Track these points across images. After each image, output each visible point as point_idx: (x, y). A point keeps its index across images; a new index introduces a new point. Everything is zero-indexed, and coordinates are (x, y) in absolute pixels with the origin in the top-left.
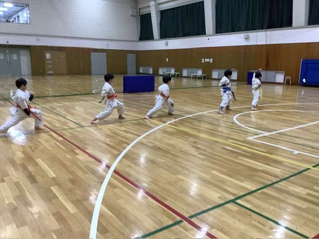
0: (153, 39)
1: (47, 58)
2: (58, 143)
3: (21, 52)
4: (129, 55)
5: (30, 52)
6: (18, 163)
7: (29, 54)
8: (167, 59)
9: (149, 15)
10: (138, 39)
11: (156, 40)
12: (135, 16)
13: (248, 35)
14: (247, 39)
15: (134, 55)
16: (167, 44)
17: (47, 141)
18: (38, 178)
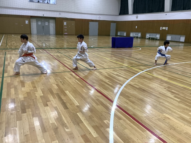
0: (128, 14)
1: (65, 25)
3: (50, 21)
4: (112, 24)
5: (55, 21)
6: (55, 93)
7: (55, 22)
8: (136, 27)
10: (118, 14)
11: (130, 15)
15: (115, 24)
16: (137, 17)
17: (70, 78)
18: (68, 105)
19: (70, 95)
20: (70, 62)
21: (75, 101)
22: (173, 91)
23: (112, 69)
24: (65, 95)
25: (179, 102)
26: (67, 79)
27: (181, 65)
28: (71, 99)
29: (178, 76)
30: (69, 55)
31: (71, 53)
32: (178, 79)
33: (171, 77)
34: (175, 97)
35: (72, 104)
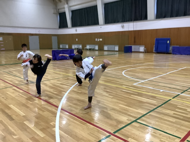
0: (68, 27)
1: (1, 40)
2: (20, 94)
4: (53, 37)
8: (77, 39)
9: (64, 13)
10: (58, 28)
11: (69, 28)
12: (56, 14)
13: (123, 25)
14: (123, 27)
15: (56, 37)
16: (76, 31)
17: (13, 93)
18: (14, 117)
19: (15, 108)
20: (11, 78)
21: (21, 112)
22: (108, 91)
23: (56, 80)
24: (9, 108)
25: (112, 98)
26: (10, 94)
27: (115, 70)
28: (16, 111)
29: (112, 78)
30: (9, 71)
31: (11, 69)
32: (112, 81)
33: (107, 80)
34: (110, 95)
35: (18, 115)
